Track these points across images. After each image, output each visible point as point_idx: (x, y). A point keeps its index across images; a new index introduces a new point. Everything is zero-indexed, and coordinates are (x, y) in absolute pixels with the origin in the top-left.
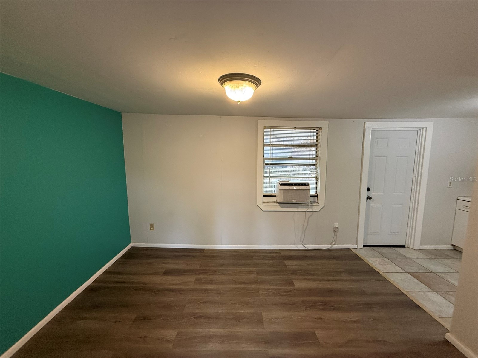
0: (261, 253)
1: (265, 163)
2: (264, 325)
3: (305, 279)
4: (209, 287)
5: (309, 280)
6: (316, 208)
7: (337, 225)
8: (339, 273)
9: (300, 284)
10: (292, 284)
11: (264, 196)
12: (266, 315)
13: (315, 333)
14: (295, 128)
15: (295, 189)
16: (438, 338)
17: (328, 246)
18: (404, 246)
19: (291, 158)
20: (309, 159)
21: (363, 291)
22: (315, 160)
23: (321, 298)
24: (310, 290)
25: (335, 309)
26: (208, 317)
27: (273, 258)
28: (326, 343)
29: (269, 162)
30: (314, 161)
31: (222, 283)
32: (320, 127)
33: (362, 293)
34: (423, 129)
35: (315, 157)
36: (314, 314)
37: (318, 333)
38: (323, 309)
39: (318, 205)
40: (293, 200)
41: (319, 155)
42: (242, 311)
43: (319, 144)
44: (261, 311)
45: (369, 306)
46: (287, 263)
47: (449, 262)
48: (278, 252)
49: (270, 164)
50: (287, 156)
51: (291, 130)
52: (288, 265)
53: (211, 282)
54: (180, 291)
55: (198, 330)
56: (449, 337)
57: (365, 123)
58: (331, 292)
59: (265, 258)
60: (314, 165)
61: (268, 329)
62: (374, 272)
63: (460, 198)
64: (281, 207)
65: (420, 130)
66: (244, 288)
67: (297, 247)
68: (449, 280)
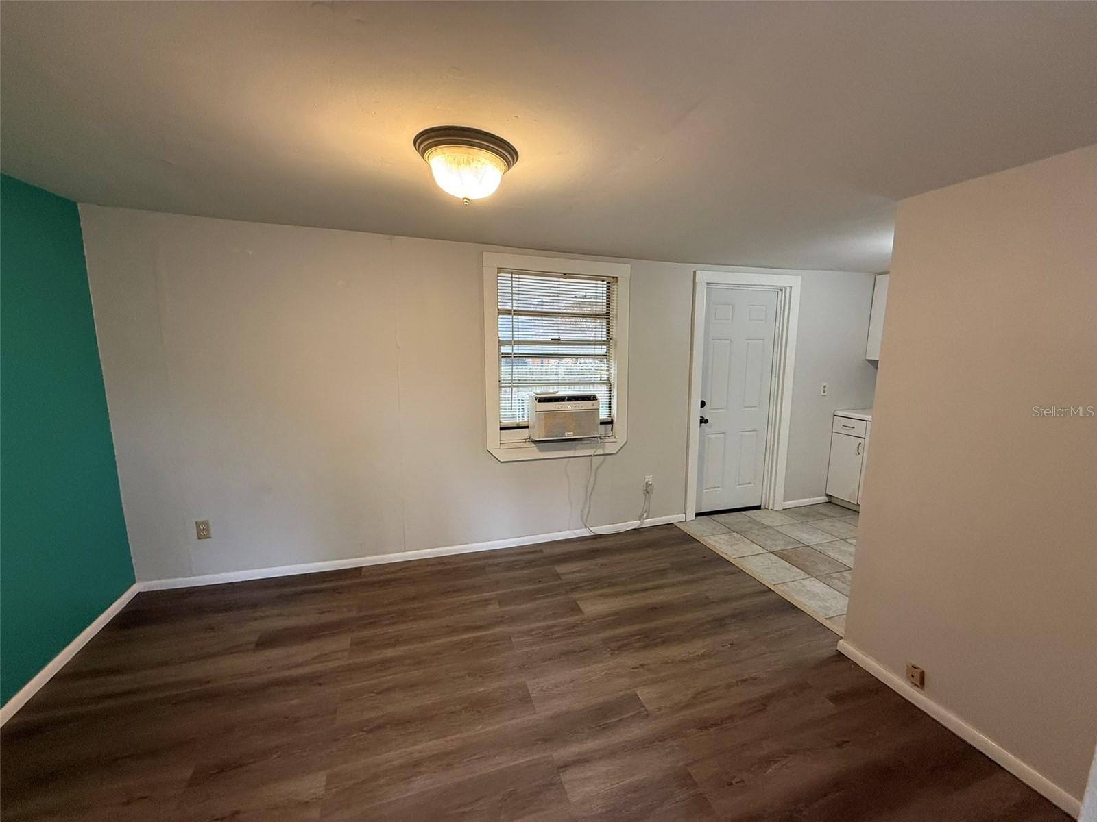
0: (501, 556)
1: (502, 354)
2: (533, 706)
3: (601, 595)
4: (390, 653)
5: (607, 596)
6: (611, 448)
7: (649, 479)
8: (662, 572)
9: (594, 607)
10: (576, 609)
11: (502, 429)
12: (535, 685)
13: (637, 695)
14: (565, 274)
15: (570, 408)
17: (635, 524)
18: (758, 508)
19: (557, 342)
20: (595, 343)
21: (707, 598)
22: (605, 347)
23: (637, 627)
24: (612, 615)
25: (666, 642)
26: (402, 723)
27: (530, 564)
28: (660, 709)
29: (511, 351)
30: (602, 350)
31: (421, 638)
32: (614, 276)
33: (706, 603)
34: (786, 288)
35: (605, 339)
36: (629, 659)
37: (644, 694)
38: (644, 647)
39: (614, 440)
40: (566, 434)
41: (613, 334)
42: (482, 689)
43: (613, 312)
44: (523, 679)
45: (720, 623)
46: (561, 569)
47: (825, 524)
48: (539, 549)
49: (513, 355)
50: (549, 338)
51: (556, 279)
52: (564, 574)
53: (396, 642)
54: (314, 680)
55: (383, 757)
57: (695, 272)
58: (653, 611)
59: (511, 567)
60: (605, 356)
61: (542, 713)
62: (720, 561)
63: (838, 413)
64: (541, 451)
65: (781, 290)
66: (477, 639)
67: (575, 534)
68: (831, 554)
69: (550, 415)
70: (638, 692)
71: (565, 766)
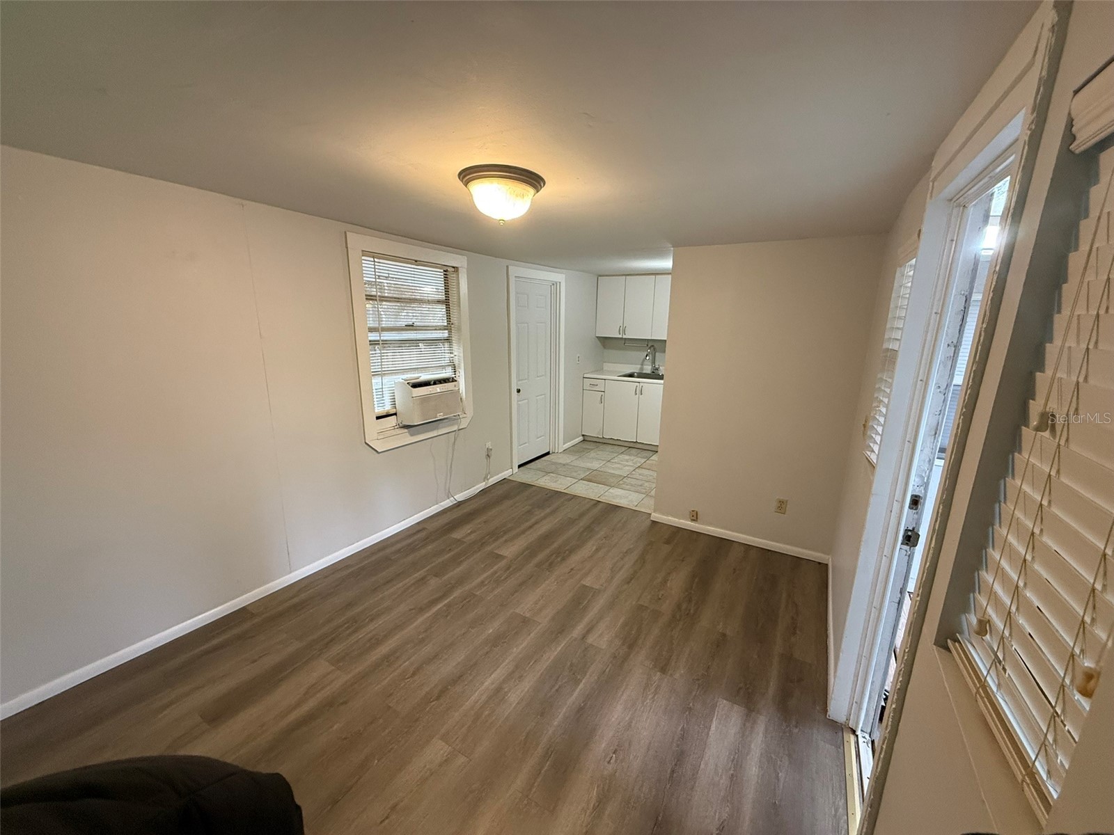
0: (393, 545)
1: (370, 341)
2: (534, 621)
3: (506, 541)
4: (384, 649)
5: (512, 539)
6: (464, 424)
7: (489, 445)
8: (529, 512)
9: (509, 551)
10: (499, 557)
11: (378, 418)
12: (522, 610)
13: (584, 586)
14: (416, 261)
15: (439, 391)
16: (648, 523)
17: (481, 486)
18: (548, 454)
19: (411, 327)
20: (436, 328)
21: (570, 518)
22: (447, 331)
23: (548, 551)
24: (527, 548)
25: (572, 551)
26: (457, 679)
27: (427, 540)
28: (602, 585)
29: (378, 338)
30: (445, 334)
31: (399, 627)
32: (455, 266)
33: (572, 522)
34: (556, 284)
35: (446, 324)
36: (562, 570)
37: (588, 582)
38: (563, 559)
39: (465, 415)
40: (438, 415)
41: (454, 319)
42: (491, 631)
43: (453, 299)
44: (512, 611)
45: (590, 529)
46: (457, 535)
47: (592, 454)
48: (420, 528)
49: (381, 342)
50: (403, 324)
51: (410, 266)
52: (463, 538)
53: (376, 642)
55: (468, 704)
56: (656, 516)
57: (507, 267)
58: (547, 538)
59: (412, 549)
60: (448, 340)
61: (544, 620)
62: (557, 494)
63: (585, 376)
64: (412, 435)
65: (553, 284)
66: (449, 606)
67: (442, 506)
68: (609, 471)
69: (424, 400)
70: (584, 583)
71: (584, 637)
